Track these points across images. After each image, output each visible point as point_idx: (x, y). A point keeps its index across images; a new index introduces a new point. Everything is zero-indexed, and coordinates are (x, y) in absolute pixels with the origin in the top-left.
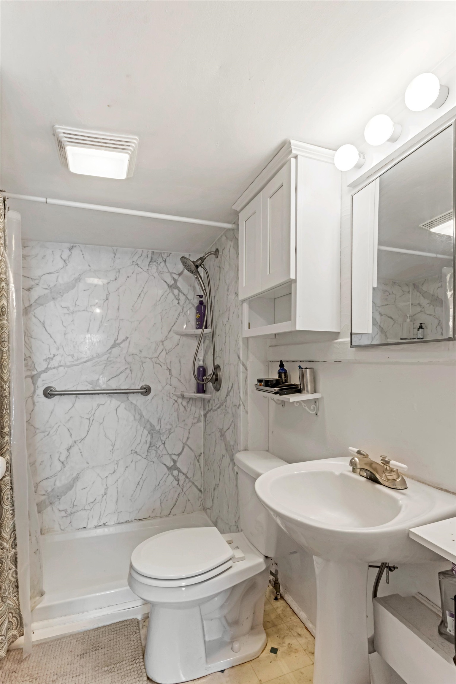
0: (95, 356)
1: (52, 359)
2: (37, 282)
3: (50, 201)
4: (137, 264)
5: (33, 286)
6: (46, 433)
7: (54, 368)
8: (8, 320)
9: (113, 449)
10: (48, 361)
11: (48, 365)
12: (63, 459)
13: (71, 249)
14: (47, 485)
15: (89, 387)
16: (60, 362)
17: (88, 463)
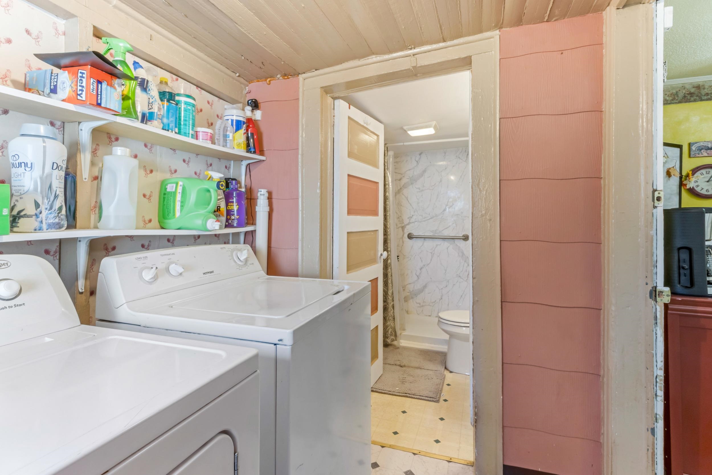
0: (434, 216)
1: (411, 217)
2: (404, 175)
3: (405, 144)
4: (459, 158)
5: (401, 178)
6: (409, 259)
7: (413, 222)
8: (389, 202)
9: (445, 272)
10: (409, 218)
11: (410, 221)
12: (418, 274)
13: (420, 154)
14: (411, 288)
15: (431, 234)
16: (416, 219)
17: (431, 279)
